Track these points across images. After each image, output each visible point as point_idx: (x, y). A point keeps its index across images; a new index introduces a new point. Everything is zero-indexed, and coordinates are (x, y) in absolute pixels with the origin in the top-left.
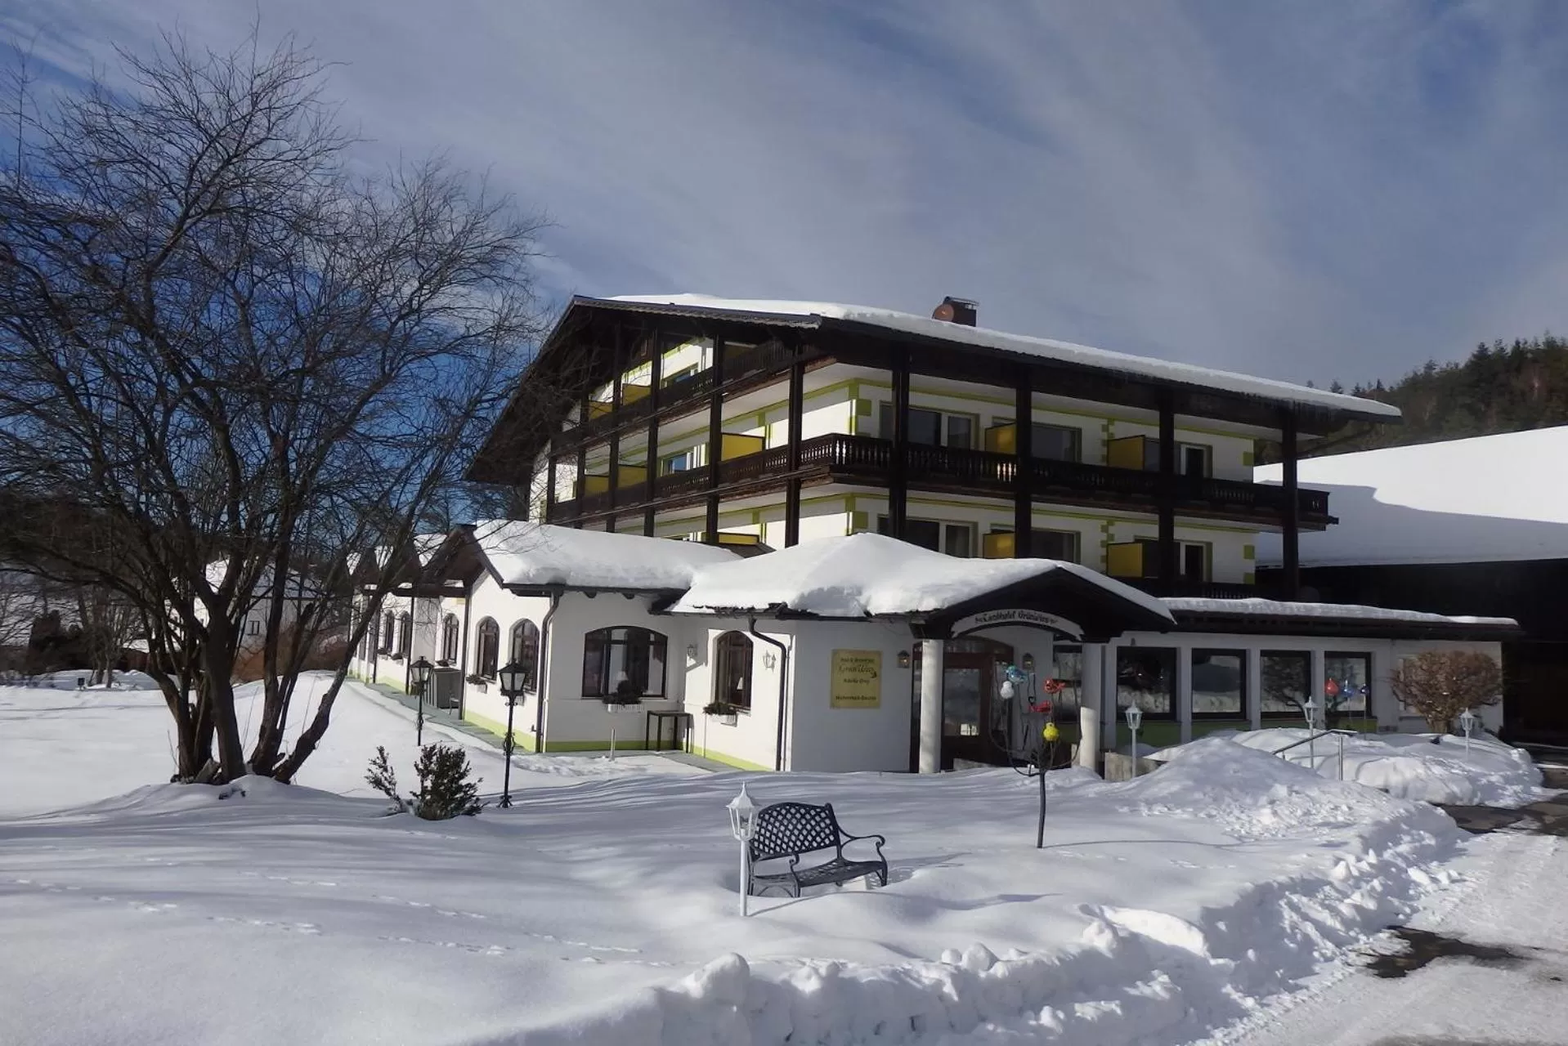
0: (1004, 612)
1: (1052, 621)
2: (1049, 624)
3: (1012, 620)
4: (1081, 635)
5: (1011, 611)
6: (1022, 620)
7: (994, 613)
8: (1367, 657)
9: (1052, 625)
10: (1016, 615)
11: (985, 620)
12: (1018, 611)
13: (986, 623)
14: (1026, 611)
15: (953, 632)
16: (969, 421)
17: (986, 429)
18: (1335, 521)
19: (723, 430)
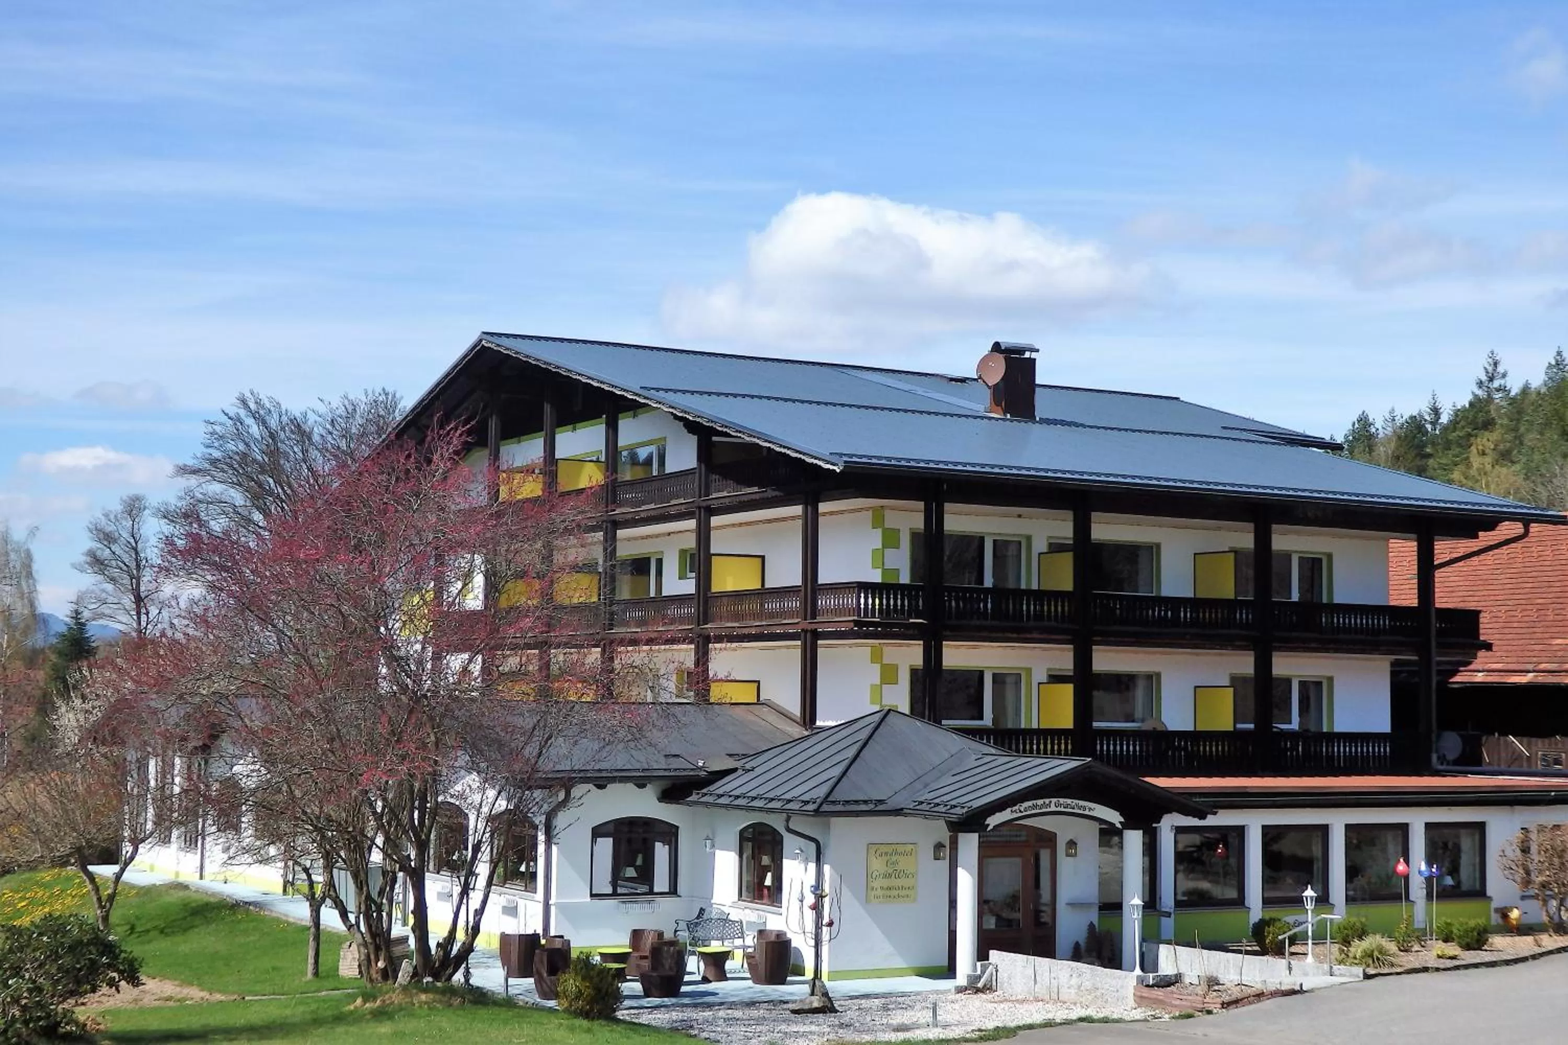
0: (1040, 802)
1: (1090, 809)
2: (1087, 812)
3: (1049, 810)
4: (1120, 822)
5: (1047, 801)
6: (1059, 809)
7: (1030, 803)
8: (1480, 828)
9: (1091, 813)
10: (1053, 805)
11: (1021, 811)
12: (1054, 800)
13: (1020, 815)
14: (1062, 800)
15: (988, 825)
16: (1020, 543)
17: (1040, 554)
18: (1488, 647)
19: (712, 551)
